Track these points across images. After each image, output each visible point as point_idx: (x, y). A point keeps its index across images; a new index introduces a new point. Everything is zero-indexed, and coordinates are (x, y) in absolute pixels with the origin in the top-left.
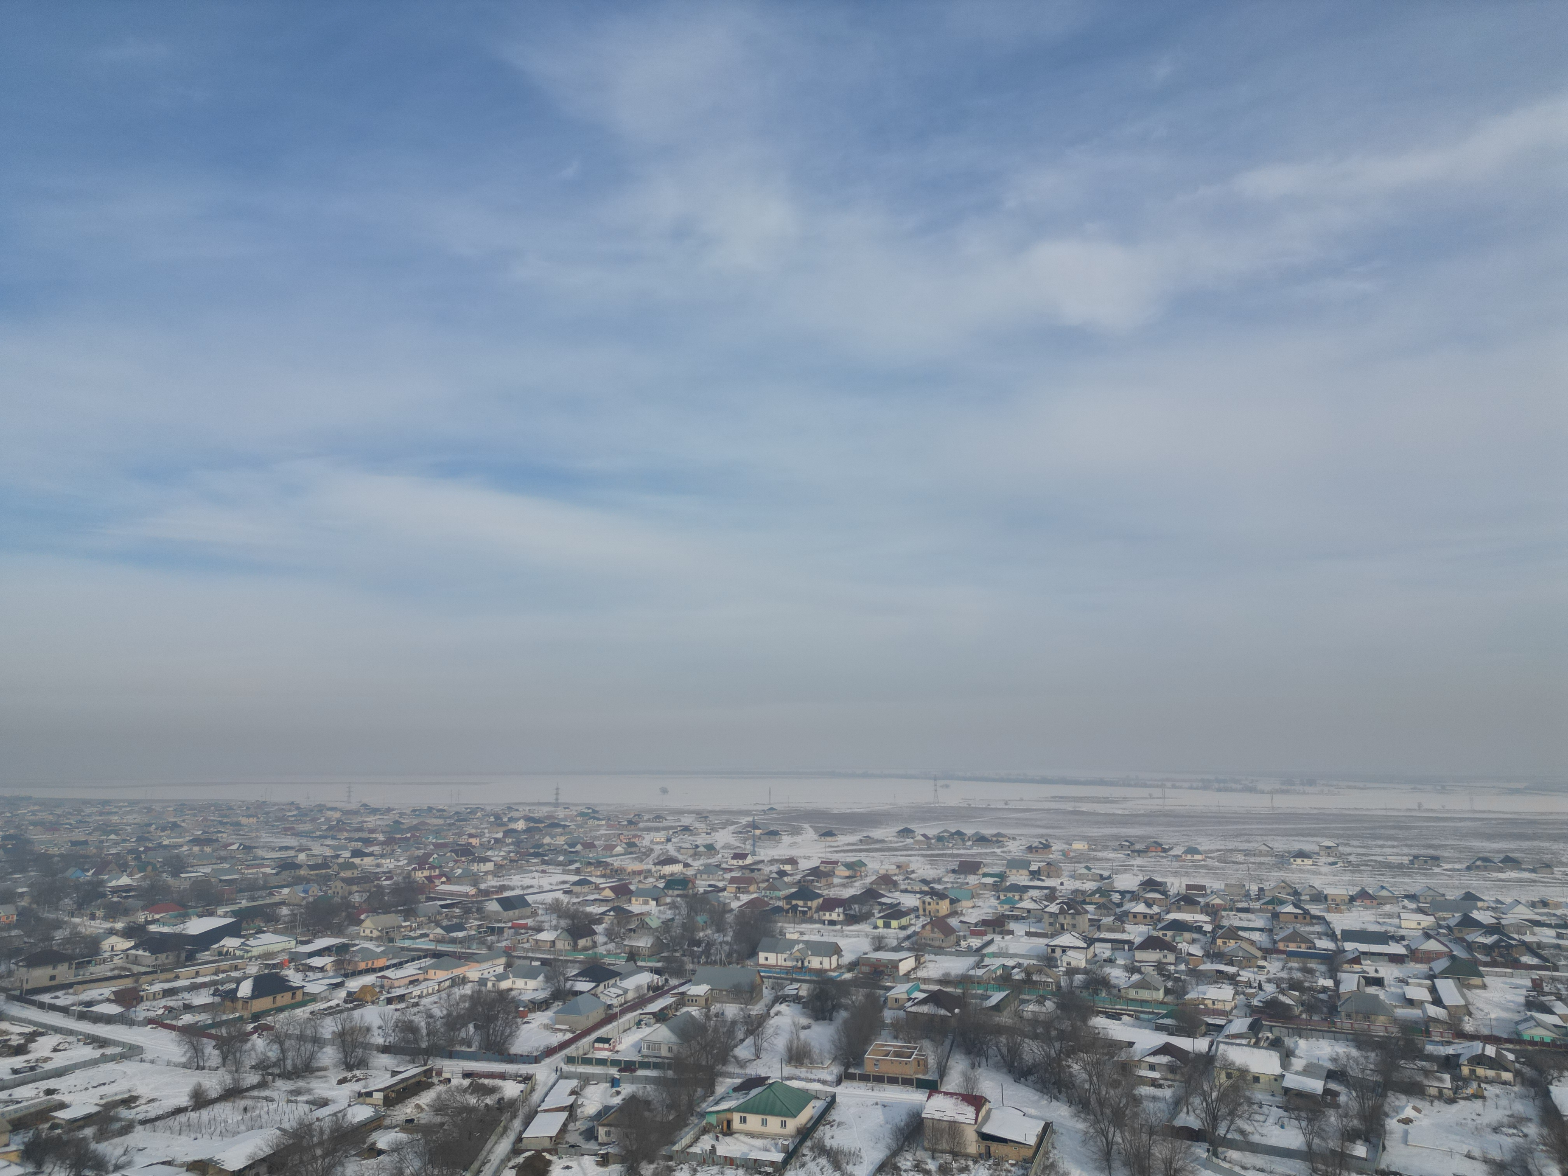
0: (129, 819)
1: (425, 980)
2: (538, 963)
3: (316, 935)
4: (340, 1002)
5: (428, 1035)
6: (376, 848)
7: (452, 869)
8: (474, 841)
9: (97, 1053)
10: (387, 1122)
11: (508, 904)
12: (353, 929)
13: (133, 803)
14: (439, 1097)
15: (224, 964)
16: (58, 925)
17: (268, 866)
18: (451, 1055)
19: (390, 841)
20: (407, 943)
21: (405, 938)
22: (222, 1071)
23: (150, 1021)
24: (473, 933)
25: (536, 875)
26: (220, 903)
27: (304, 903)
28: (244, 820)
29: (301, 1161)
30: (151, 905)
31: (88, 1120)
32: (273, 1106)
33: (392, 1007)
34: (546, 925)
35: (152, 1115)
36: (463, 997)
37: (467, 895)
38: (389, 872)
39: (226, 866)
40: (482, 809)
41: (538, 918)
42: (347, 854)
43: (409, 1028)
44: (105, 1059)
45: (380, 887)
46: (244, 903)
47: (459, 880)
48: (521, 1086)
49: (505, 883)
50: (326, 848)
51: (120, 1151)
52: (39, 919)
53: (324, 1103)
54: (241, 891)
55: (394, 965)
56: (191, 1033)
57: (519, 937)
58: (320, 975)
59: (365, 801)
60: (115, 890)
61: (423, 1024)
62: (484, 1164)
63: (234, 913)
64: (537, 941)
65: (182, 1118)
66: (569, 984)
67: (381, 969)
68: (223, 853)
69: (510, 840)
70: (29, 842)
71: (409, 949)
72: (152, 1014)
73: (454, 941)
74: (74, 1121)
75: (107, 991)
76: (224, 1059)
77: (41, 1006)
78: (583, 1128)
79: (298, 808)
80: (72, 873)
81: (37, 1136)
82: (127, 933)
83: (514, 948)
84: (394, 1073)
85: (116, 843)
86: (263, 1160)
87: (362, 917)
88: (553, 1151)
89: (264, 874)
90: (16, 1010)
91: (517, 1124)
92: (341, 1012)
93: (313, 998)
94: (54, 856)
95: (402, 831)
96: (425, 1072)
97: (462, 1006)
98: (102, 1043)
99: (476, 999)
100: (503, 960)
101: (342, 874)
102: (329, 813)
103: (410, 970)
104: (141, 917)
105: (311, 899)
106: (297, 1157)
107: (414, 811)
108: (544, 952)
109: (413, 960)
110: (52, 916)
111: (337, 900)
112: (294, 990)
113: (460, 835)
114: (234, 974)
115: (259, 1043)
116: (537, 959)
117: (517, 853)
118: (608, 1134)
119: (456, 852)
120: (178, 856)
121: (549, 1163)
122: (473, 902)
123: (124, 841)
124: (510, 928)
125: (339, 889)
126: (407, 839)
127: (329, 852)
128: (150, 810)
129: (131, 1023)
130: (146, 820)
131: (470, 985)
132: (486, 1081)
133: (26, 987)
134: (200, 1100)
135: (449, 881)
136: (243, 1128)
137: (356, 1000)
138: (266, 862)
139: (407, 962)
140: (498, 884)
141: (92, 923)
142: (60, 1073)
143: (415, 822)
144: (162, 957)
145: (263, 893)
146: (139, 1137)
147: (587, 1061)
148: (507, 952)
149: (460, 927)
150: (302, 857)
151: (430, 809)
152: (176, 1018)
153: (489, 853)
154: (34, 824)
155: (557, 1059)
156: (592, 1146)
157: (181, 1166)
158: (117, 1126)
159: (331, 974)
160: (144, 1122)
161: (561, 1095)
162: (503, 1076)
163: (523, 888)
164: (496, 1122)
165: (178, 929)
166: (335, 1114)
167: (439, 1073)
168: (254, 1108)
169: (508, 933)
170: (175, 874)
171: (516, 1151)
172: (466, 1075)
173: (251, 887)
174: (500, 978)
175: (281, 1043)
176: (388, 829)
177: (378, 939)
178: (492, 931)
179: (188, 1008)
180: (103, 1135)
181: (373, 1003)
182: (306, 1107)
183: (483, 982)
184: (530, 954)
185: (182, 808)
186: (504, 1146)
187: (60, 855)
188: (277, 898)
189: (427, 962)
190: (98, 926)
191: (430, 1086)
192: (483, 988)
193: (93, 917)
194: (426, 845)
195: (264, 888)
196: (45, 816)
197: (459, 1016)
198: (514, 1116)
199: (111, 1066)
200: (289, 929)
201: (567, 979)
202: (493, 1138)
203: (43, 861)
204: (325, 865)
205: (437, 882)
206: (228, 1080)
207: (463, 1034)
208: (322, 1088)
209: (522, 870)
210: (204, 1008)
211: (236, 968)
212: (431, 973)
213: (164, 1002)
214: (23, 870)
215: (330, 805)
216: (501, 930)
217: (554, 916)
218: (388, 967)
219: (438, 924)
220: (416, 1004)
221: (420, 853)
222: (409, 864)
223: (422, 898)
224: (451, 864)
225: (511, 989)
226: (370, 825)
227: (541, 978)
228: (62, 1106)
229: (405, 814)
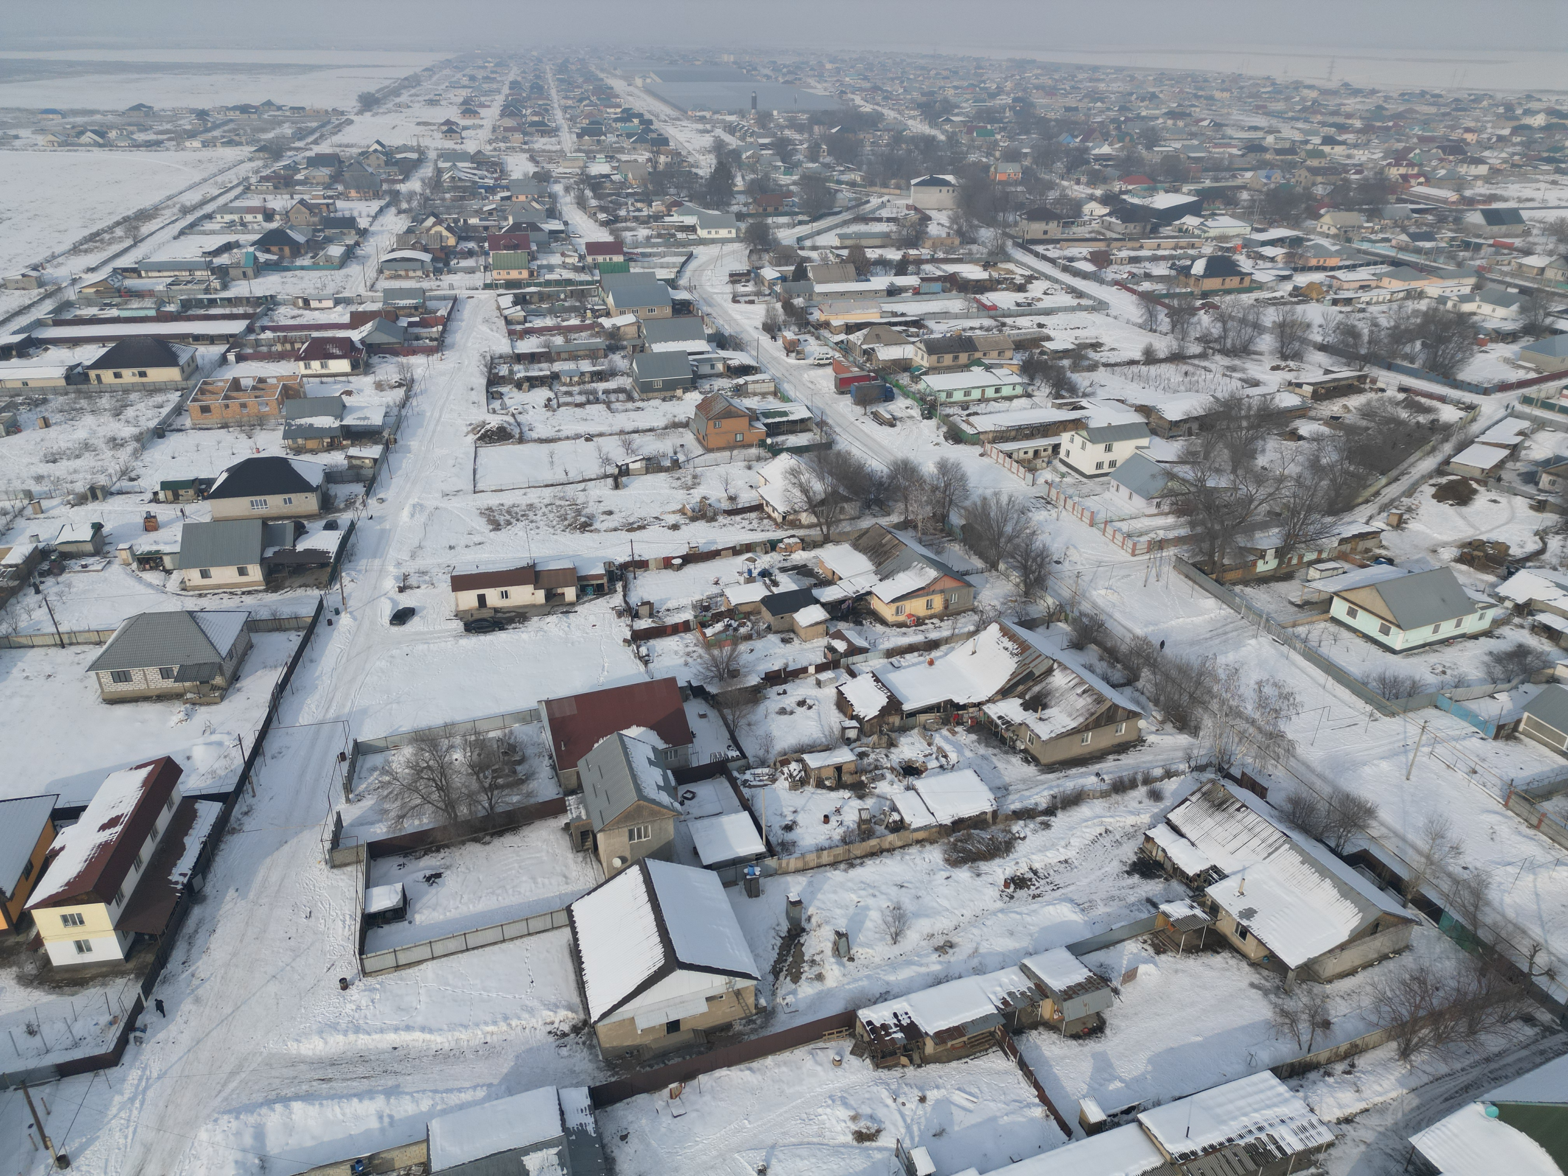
0: (1114, 86)
1: (1378, 287)
2: (1516, 291)
3: (1272, 224)
4: (1286, 294)
5: (1370, 342)
6: (1351, 136)
7: (1435, 169)
8: (1469, 137)
9: (1075, 302)
10: (1312, 413)
11: (1494, 217)
12: (1310, 223)
13: (1119, 70)
14: (1369, 403)
15: (1183, 241)
16: (1051, 186)
17: (1234, 146)
18: (1390, 367)
19: (1368, 129)
20: (1365, 246)
21: (1364, 240)
22: (1170, 337)
23: (1116, 283)
24: (1444, 245)
25: (1542, 185)
26: (1186, 180)
27: (1265, 189)
28: (1218, 95)
29: (1228, 428)
30: (1126, 177)
31: (1065, 353)
32: (1210, 376)
33: (1337, 308)
34: (1539, 249)
35: (1112, 361)
36: (1416, 313)
37: (1445, 201)
38: (1361, 165)
39: (1196, 142)
40: (1491, 97)
41: (1531, 239)
42: (1317, 140)
43: (1351, 332)
44: (1080, 308)
45: (1347, 181)
46: (1208, 183)
47: (1440, 183)
48: (1462, 414)
49: (1499, 192)
50: (1296, 132)
51: (1087, 383)
52: (1038, 179)
53: (1256, 384)
54: (1207, 170)
55: (1347, 267)
56: (1149, 299)
57: (1499, 258)
58: (1269, 265)
59: (1348, 79)
60: (1099, 158)
61: (1366, 331)
62: (1403, 474)
63: (1198, 192)
64: (1521, 265)
65: (1135, 369)
66: (1548, 320)
67: (1333, 269)
68: (1194, 129)
69: (1519, 139)
70: (1032, 105)
71: (1366, 252)
72: (1118, 277)
73: (1418, 251)
74: (1057, 352)
75: (1084, 250)
76: (1174, 327)
77: (1037, 255)
78: (1524, 470)
79: (1274, 84)
80: (1065, 138)
81: (1031, 356)
82: (1105, 200)
83: (1490, 270)
84: (1327, 372)
85: (1102, 112)
86: (1196, 418)
87: (1322, 211)
88: (1483, 482)
89: (1230, 154)
90: (1019, 254)
91: (1448, 448)
92: (1284, 304)
93: (1260, 286)
94: (1050, 120)
95: (1383, 119)
96: (1359, 377)
97: (1413, 320)
98: (1080, 294)
99: (1429, 317)
100: (1472, 281)
101: (1308, 163)
102: (1306, 92)
103: (1364, 274)
104: (1117, 187)
105: (1272, 186)
106: (1225, 423)
107: (1403, 95)
108: (1527, 279)
109: (1368, 264)
110: (1047, 177)
111: (1299, 189)
112: (1243, 275)
113: (1453, 128)
114: (1191, 252)
115: (1205, 320)
116: (1516, 286)
117: (1523, 155)
118: (1553, 483)
119: (1444, 149)
120: (1153, 129)
121: (1475, 492)
122: (1451, 211)
123: (1109, 109)
124: (1490, 246)
125: (1302, 179)
126: (1388, 129)
127: (1298, 137)
128: (1133, 78)
129: (1102, 282)
130: (1129, 88)
131: (1426, 301)
132: (1423, 400)
133: (1027, 237)
134: (1150, 358)
135: (1428, 182)
136: (1182, 388)
137: (1301, 295)
138: (1234, 142)
139: (1361, 265)
140: (1488, 192)
141: (1076, 187)
142: (1048, 312)
143: (1401, 108)
144: (1131, 226)
145: (1227, 175)
146: (1101, 375)
147: (1550, 407)
148: (1480, 273)
149: (1429, 237)
150: (1270, 139)
151: (1423, 94)
152: (1137, 284)
153: (1487, 153)
154: (1037, 87)
155: (1512, 397)
156: (1530, 489)
157: (1131, 406)
158: (1086, 363)
159: (1281, 265)
160: (1106, 365)
161: (1508, 432)
162: (1443, 399)
163: (1520, 200)
164: (1424, 441)
165: (1146, 202)
166: (1264, 395)
167: (1374, 381)
168: (1193, 374)
169: (1485, 251)
170: (1149, 147)
171: (1440, 471)
172: (1402, 389)
173: (1216, 167)
174: (1464, 299)
175: (1224, 323)
176: (1368, 115)
177: (1335, 236)
178: (1467, 246)
179: (1148, 276)
180: (1075, 368)
181: (1318, 301)
182: (1239, 384)
183: (1442, 300)
184: (1508, 279)
185: (1162, 77)
186: (1428, 464)
187: (1056, 120)
188: (1239, 182)
189: (1384, 268)
190: (1079, 191)
191: (1361, 391)
192: (1441, 307)
193: (1078, 182)
194: (1409, 137)
195: (1229, 169)
196: (1046, 81)
197: (1407, 331)
198: (1446, 440)
199: (1084, 314)
200: (1246, 215)
201: (1548, 314)
202: (1418, 454)
203: (1042, 122)
204: (1292, 151)
205: (1413, 182)
206: (1175, 345)
207: (1408, 349)
208: (1256, 369)
209: (1524, 178)
210: (1161, 279)
211: (1193, 246)
212: (1385, 281)
213: (1128, 268)
214: (1027, 132)
215: (1308, 82)
216: (1478, 247)
217: (1553, 239)
218: (1340, 268)
219: (1404, 230)
220: (1363, 310)
221: (1400, 146)
222: (1384, 158)
223: (1392, 198)
224: (1434, 163)
225: (1474, 314)
226: (1348, 109)
227: (1515, 307)
228: (1049, 338)
229: (1391, 98)
